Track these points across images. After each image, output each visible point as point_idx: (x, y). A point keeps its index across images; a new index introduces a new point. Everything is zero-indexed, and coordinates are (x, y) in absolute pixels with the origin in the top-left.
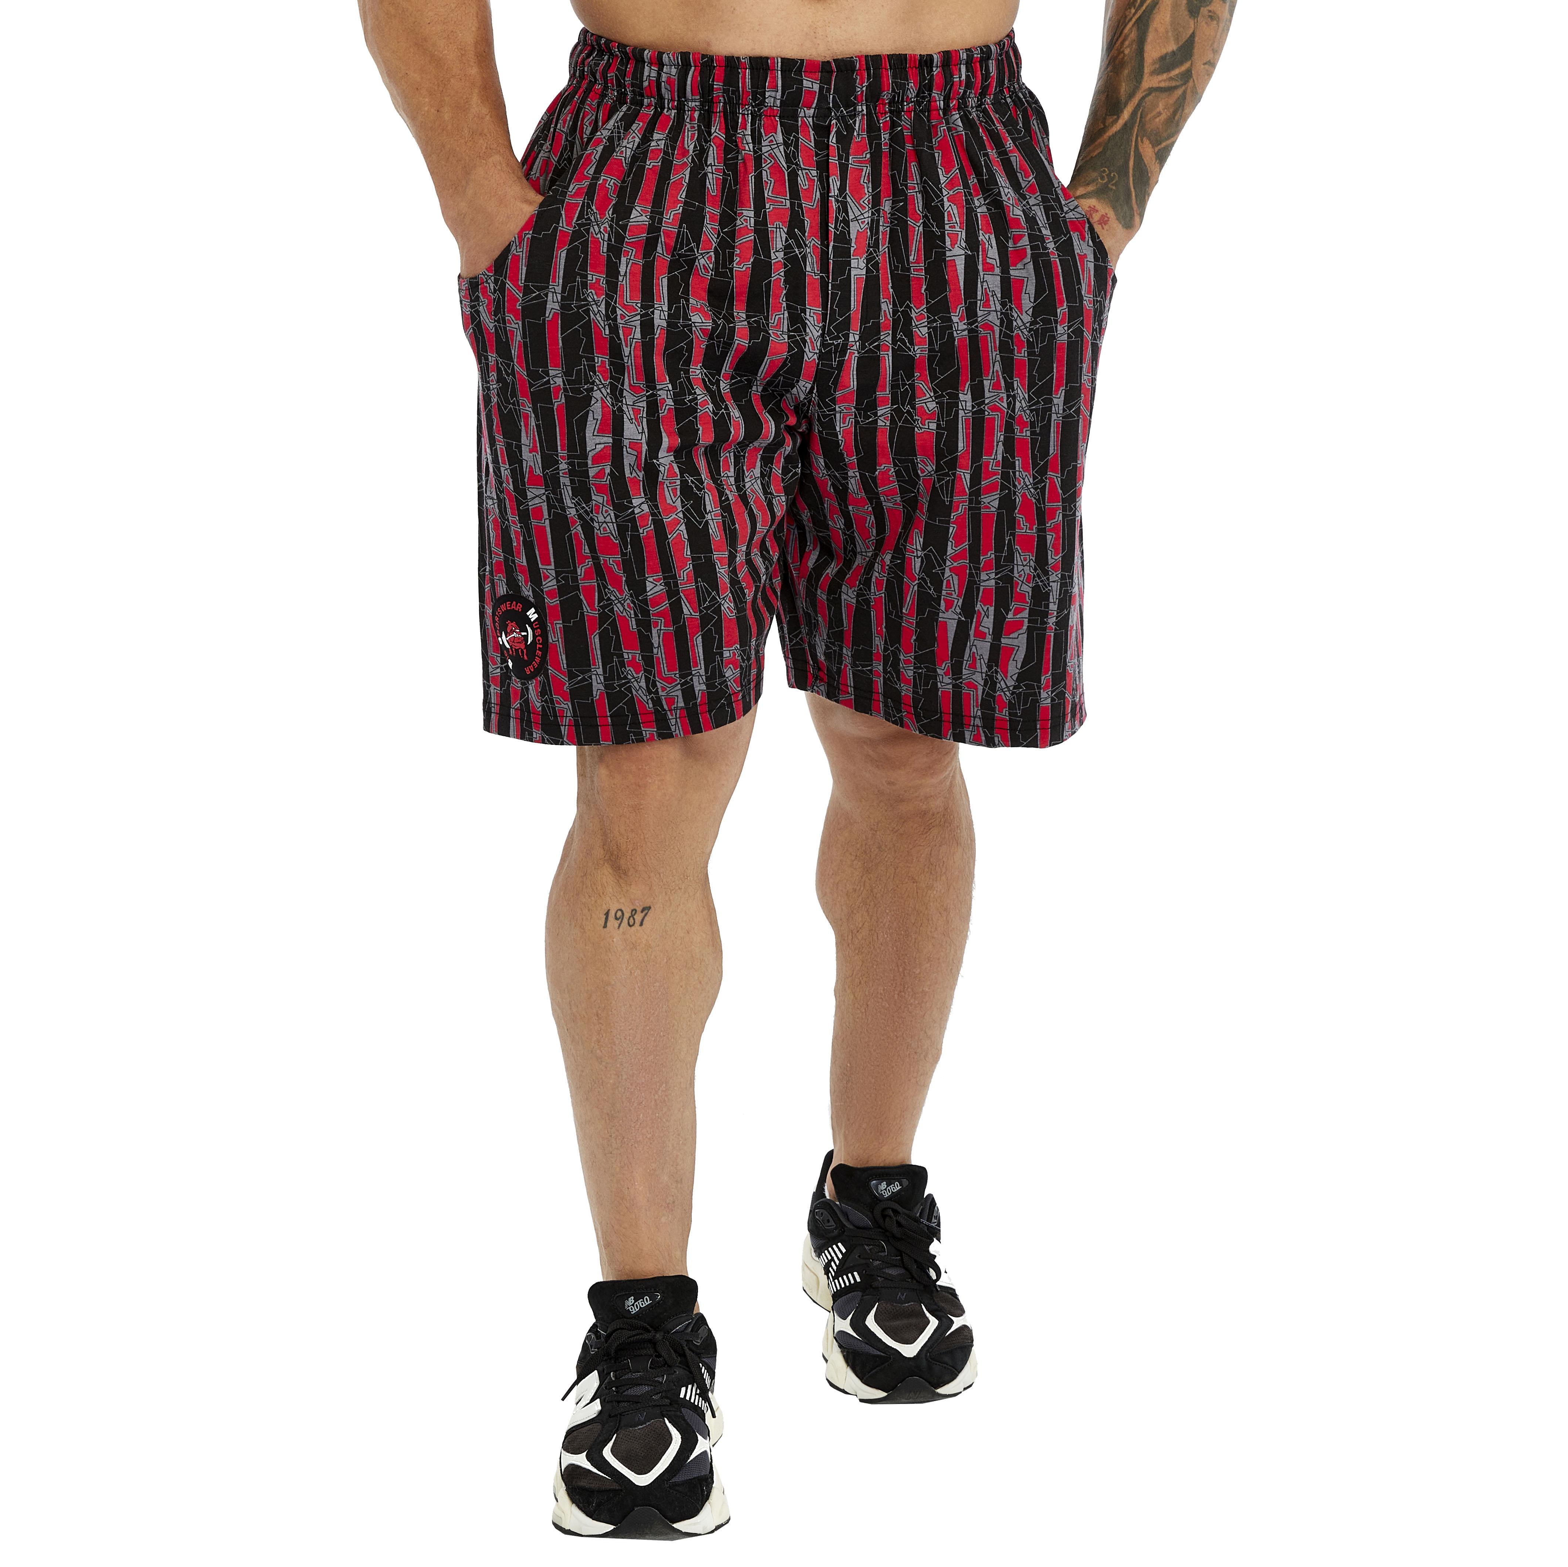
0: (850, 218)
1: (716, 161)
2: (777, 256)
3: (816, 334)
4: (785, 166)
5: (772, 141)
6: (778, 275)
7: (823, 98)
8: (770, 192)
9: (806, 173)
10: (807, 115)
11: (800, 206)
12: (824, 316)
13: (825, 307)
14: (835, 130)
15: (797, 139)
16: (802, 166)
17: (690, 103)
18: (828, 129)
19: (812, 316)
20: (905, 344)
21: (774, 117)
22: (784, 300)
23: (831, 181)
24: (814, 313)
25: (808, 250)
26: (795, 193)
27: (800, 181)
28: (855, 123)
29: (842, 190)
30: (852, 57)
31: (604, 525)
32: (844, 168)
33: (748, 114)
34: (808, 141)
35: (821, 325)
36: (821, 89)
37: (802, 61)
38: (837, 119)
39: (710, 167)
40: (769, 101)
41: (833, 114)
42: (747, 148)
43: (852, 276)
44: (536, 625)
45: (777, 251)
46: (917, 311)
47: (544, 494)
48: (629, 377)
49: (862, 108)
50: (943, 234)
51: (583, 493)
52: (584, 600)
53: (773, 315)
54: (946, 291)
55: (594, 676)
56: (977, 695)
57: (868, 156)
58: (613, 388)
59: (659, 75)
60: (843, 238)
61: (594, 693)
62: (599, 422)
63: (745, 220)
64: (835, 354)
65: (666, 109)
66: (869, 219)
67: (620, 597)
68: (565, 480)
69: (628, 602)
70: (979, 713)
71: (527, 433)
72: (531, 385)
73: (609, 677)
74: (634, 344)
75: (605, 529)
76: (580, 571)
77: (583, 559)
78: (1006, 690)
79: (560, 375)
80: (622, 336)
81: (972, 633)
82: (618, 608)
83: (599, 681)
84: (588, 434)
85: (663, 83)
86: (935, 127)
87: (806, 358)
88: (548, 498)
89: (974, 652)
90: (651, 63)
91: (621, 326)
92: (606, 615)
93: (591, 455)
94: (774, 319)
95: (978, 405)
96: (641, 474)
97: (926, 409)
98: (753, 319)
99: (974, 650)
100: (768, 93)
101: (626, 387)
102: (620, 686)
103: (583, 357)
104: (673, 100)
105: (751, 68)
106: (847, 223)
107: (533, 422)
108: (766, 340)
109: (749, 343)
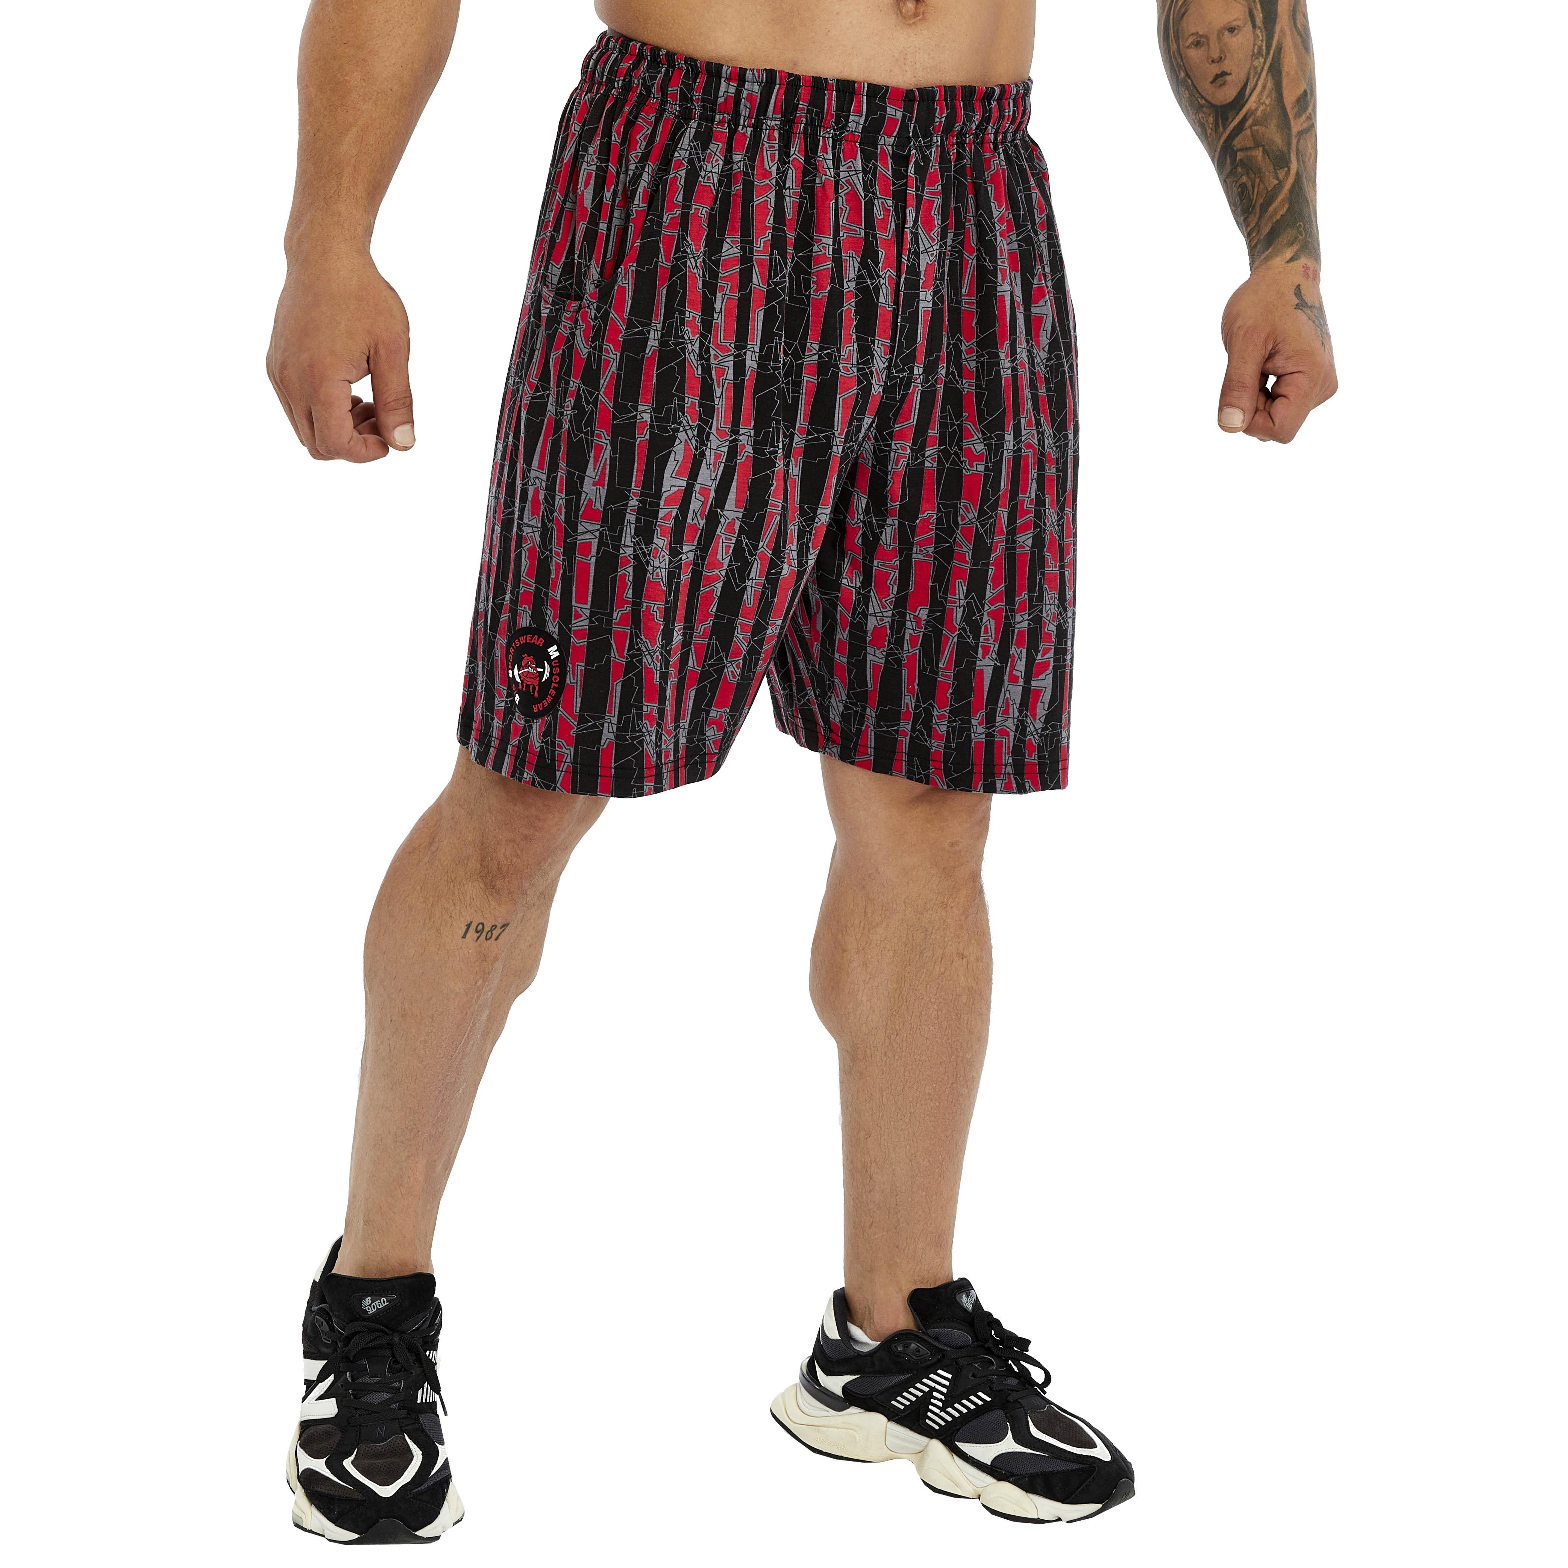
0: (921, 250)
1: (794, 184)
2: (850, 286)
3: (882, 366)
4: (863, 194)
5: (850, 167)
6: (849, 306)
7: (904, 127)
8: (845, 219)
9: (882, 202)
10: (887, 142)
11: (875, 236)
12: (892, 348)
13: (893, 340)
14: (914, 160)
15: (876, 167)
16: (879, 195)
17: (769, 122)
18: (908, 158)
19: (880, 347)
20: (954, 378)
21: (855, 142)
22: (854, 331)
23: (908, 212)
24: (882, 344)
25: (882, 281)
26: (870, 223)
27: (875, 211)
28: (931, 153)
29: (916, 221)
30: (933, 87)
31: (658, 570)
32: (919, 198)
33: (828, 138)
34: (886, 170)
35: (887, 357)
36: (904, 116)
37: (888, 87)
38: (916, 149)
39: (788, 190)
40: (852, 126)
41: (912, 143)
42: (828, 173)
43: (920, 308)
44: (555, 663)
45: (849, 281)
46: (967, 344)
47: (598, 530)
48: (718, 420)
49: (937, 139)
50: (995, 269)
51: (645, 533)
52: (614, 644)
53: (844, 347)
54: (995, 326)
55: (606, 725)
56: (1009, 742)
57: (940, 187)
58: (701, 430)
59: (739, 92)
60: (914, 270)
61: (603, 741)
62: (679, 464)
63: (824, 248)
64: (900, 387)
65: (740, 127)
66: (938, 251)
67: (651, 648)
68: (631, 517)
69: (658, 653)
70: (1011, 761)
71: (595, 465)
72: (615, 418)
73: (623, 727)
74: (726, 386)
75: (657, 575)
76: (617, 615)
77: (623, 602)
78: (1035, 733)
79: (649, 411)
80: (714, 377)
81: (1006, 678)
82: (646, 660)
83: (611, 730)
84: (667, 474)
85: (743, 100)
86: (988, 160)
87: (873, 391)
88: (601, 534)
89: (1008, 698)
90: (729, 79)
91: (714, 366)
92: (634, 664)
93: (665, 495)
94: (844, 353)
95: (1018, 443)
96: (702, 522)
97: (974, 450)
98: (825, 352)
99: (1008, 695)
100: (851, 118)
101: (714, 430)
102: (633, 739)
103: (675, 395)
104: (750, 117)
105: (838, 91)
106: (917, 254)
107: (607, 455)
108: (836, 375)
109: (818, 379)
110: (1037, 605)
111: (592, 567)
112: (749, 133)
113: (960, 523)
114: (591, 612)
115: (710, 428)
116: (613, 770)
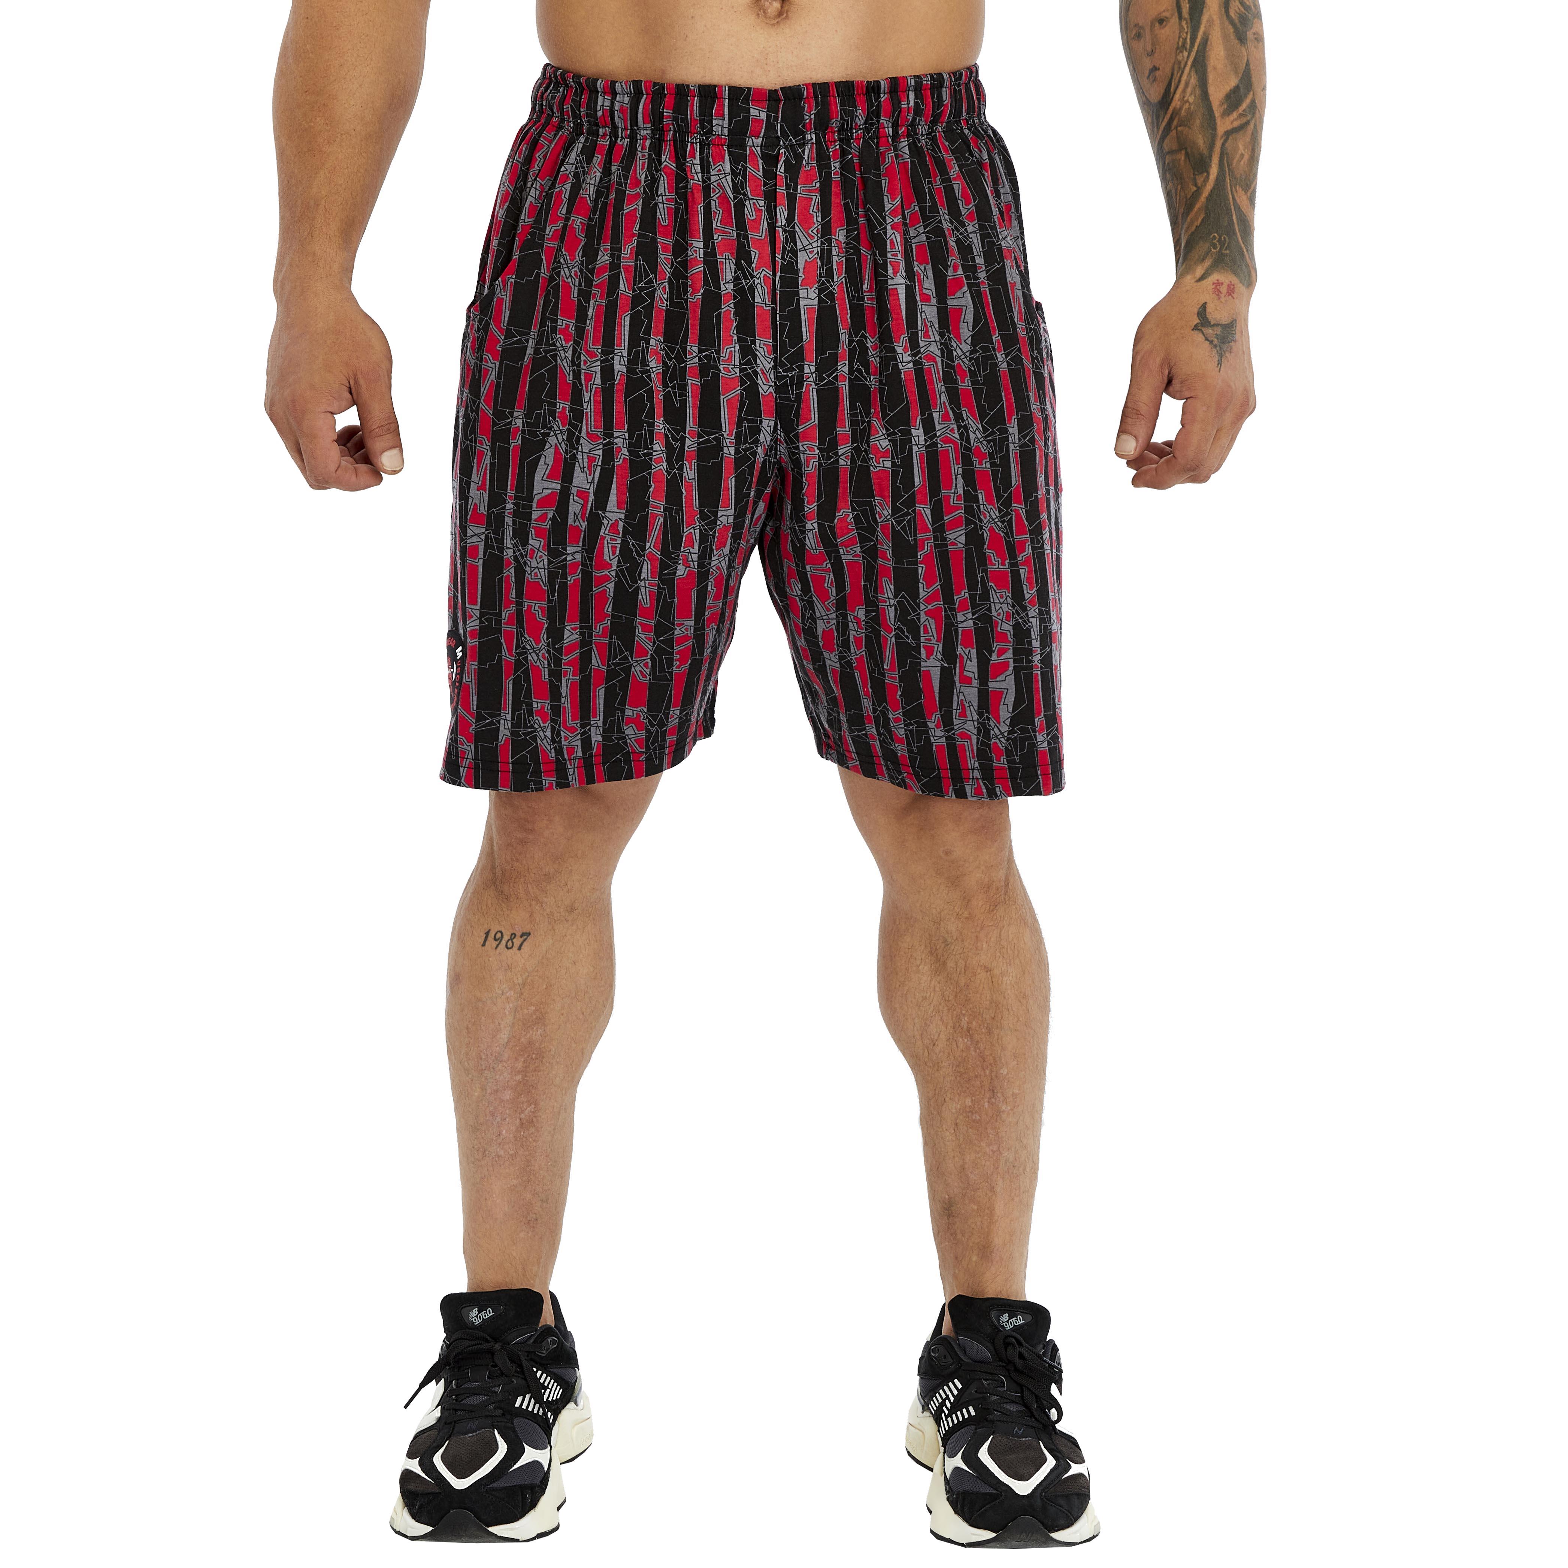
0: (799, 248)
1: (667, 191)
2: (727, 288)
3: (768, 366)
4: (732, 196)
5: (720, 170)
6: (728, 307)
7: (770, 126)
8: (719, 223)
9: (754, 203)
10: (755, 144)
11: (746, 237)
12: (775, 347)
13: (775, 339)
14: (783, 159)
15: (745, 169)
16: (750, 197)
17: (642, 132)
18: (777, 158)
19: (762, 347)
20: (861, 374)
21: (722, 145)
22: (735, 332)
23: (778, 211)
24: (764, 344)
25: (757, 281)
26: (741, 225)
27: (746, 212)
28: (804, 152)
29: (790, 219)
30: (800, 85)
31: (536, 570)
32: (792, 199)
33: (696, 143)
34: (756, 170)
35: (772, 356)
36: (768, 117)
37: (749, 89)
38: (786, 148)
39: (660, 197)
40: (717, 130)
41: (781, 143)
42: (696, 178)
43: (802, 307)
45: (726, 283)
46: (872, 340)
47: (484, 533)
48: (587, 424)
49: (811, 137)
50: (885, 262)
51: (521, 535)
52: (504, 643)
53: (723, 349)
54: (888, 320)
55: (502, 722)
56: (972, 745)
57: (818, 185)
58: (570, 434)
59: (612, 104)
60: (790, 268)
61: (500, 738)
62: (549, 468)
63: (695, 251)
64: (792, 386)
65: (619, 139)
66: (819, 248)
67: (535, 646)
68: (509, 520)
69: (544, 651)
70: (977, 765)
71: (478, 470)
72: (495, 424)
73: (516, 724)
74: (593, 390)
75: (536, 575)
76: (505, 615)
77: (509, 603)
78: (1001, 736)
79: (521, 417)
80: (583, 382)
81: (957, 679)
82: (532, 657)
83: (506, 727)
84: (538, 477)
85: (616, 112)
86: (883, 154)
87: (761, 391)
88: (487, 537)
89: (962, 700)
90: (605, 93)
91: (583, 371)
92: (521, 663)
93: (536, 498)
94: (725, 353)
95: (931, 438)
96: (584, 524)
97: (879, 447)
98: (704, 354)
99: (961, 697)
100: (714, 122)
101: (584, 434)
102: (526, 734)
103: (545, 401)
104: (626, 129)
105: (700, 96)
106: (795, 253)
107: (487, 460)
108: (716, 376)
109: (701, 380)
110: (983, 604)
111: (480, 569)
112: (625, 144)
113: (879, 520)
114: (480, 612)
115: (580, 432)
116: (511, 765)
